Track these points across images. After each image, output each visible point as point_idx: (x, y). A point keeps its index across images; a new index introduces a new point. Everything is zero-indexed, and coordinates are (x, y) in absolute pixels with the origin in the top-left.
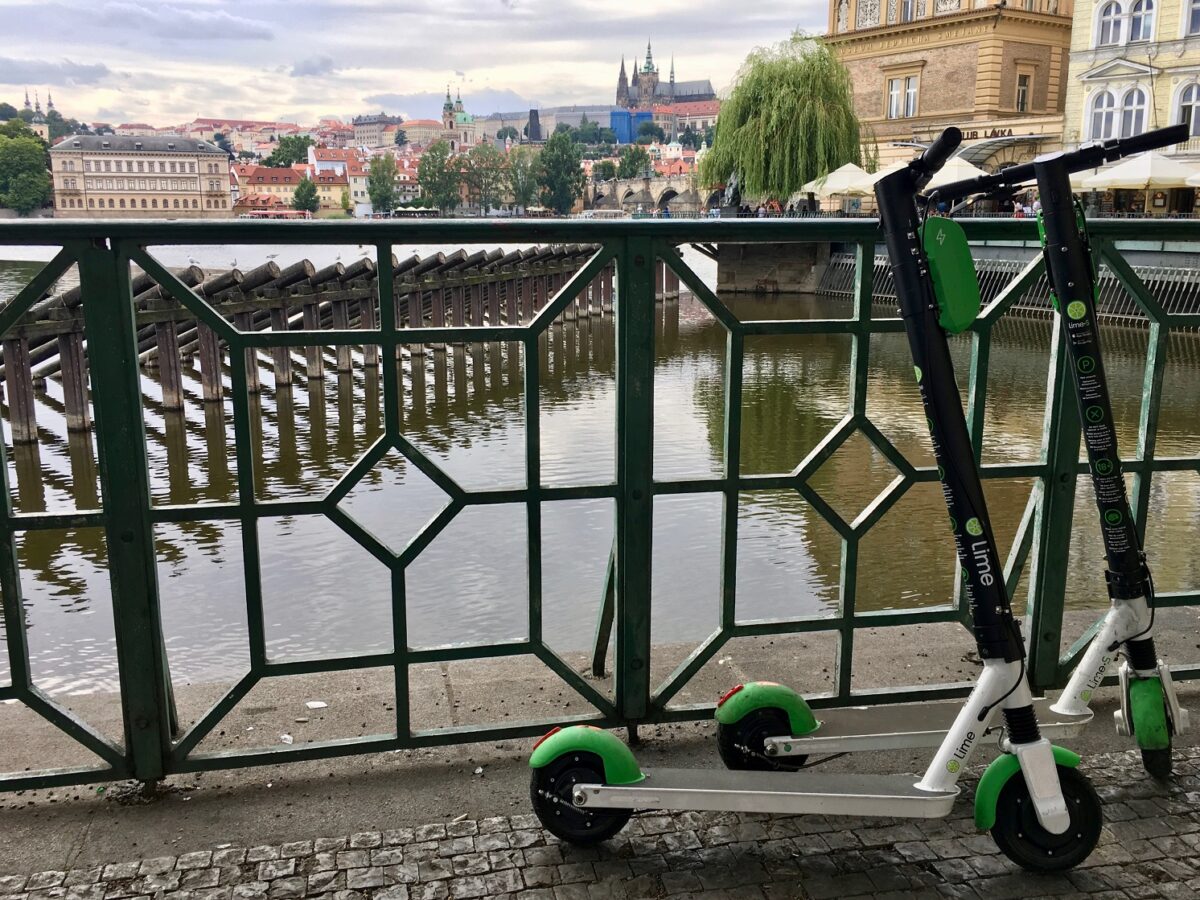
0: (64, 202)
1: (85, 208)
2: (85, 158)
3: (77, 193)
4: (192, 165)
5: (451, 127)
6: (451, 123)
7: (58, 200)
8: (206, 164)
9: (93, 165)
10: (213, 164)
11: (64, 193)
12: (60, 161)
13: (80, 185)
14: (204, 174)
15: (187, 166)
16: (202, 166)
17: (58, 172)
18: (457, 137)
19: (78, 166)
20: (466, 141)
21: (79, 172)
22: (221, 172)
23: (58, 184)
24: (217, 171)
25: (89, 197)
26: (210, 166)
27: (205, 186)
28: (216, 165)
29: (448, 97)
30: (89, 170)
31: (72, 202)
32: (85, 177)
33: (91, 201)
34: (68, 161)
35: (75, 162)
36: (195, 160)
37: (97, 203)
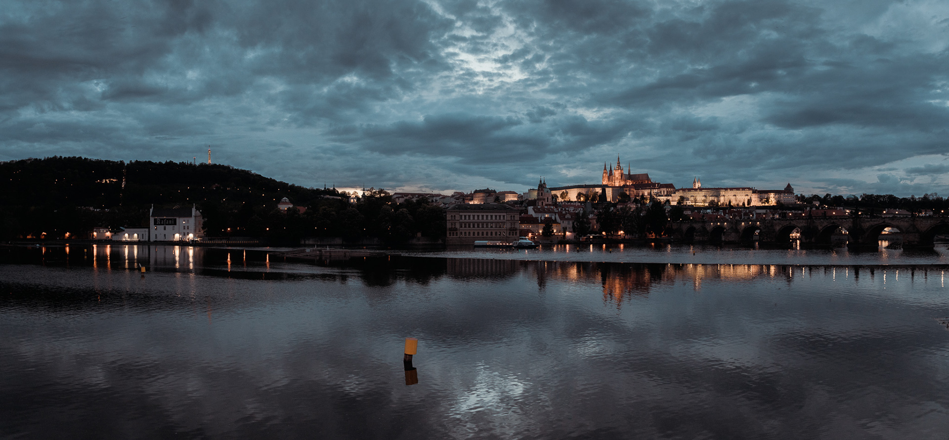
0: (450, 233)
1: (458, 236)
2: (460, 214)
3: (456, 229)
4: (504, 216)
5: (542, 195)
6: (542, 193)
7: (448, 233)
8: (510, 216)
9: (463, 217)
10: (513, 215)
11: (451, 229)
12: (450, 215)
13: (458, 226)
14: (509, 220)
15: (502, 217)
16: (508, 217)
17: (449, 220)
18: (544, 199)
19: (458, 217)
20: (548, 201)
21: (458, 220)
22: (516, 219)
23: (449, 226)
24: (514, 218)
25: (461, 231)
26: (511, 216)
27: (508, 226)
28: (514, 216)
29: (541, 181)
30: (461, 219)
31: (453, 233)
32: (460, 222)
33: (461, 233)
34: (453, 215)
35: (456, 216)
36: (505, 214)
37: (463, 234)
